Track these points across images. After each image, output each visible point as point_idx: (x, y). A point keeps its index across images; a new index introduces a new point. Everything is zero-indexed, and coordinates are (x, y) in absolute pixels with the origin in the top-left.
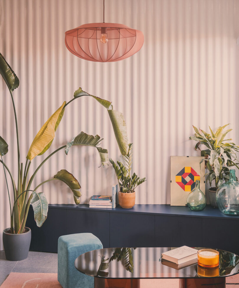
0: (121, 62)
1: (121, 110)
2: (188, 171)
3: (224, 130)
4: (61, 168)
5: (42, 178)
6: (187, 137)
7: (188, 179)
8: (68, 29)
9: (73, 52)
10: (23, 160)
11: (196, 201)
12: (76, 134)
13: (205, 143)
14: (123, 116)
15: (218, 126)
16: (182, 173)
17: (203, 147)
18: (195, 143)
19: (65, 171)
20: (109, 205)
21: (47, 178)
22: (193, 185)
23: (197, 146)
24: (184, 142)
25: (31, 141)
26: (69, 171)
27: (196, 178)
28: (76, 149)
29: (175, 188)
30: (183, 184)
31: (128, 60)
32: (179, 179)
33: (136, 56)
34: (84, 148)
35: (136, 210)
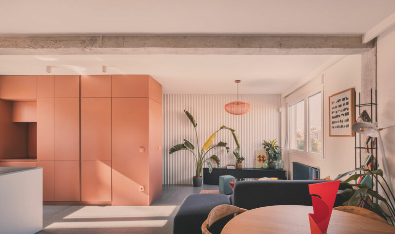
0: (243, 115)
1: (238, 134)
2: (261, 156)
3: (275, 141)
4: (214, 154)
5: (207, 157)
6: (262, 143)
7: (262, 159)
8: (227, 103)
9: (228, 112)
10: (200, 151)
11: (265, 166)
12: (219, 142)
13: (268, 146)
14: (239, 138)
15: (272, 140)
16: (259, 157)
17: (267, 147)
18: (264, 146)
19: (215, 155)
20: (233, 168)
21: (208, 157)
22: (264, 161)
23: (265, 147)
24: (260, 145)
25: (203, 145)
26: (216, 155)
27: (264, 158)
28: (219, 147)
29: (257, 162)
30: (260, 160)
31: (245, 114)
32: (259, 159)
33: (248, 113)
34: (222, 147)
35: (243, 169)
